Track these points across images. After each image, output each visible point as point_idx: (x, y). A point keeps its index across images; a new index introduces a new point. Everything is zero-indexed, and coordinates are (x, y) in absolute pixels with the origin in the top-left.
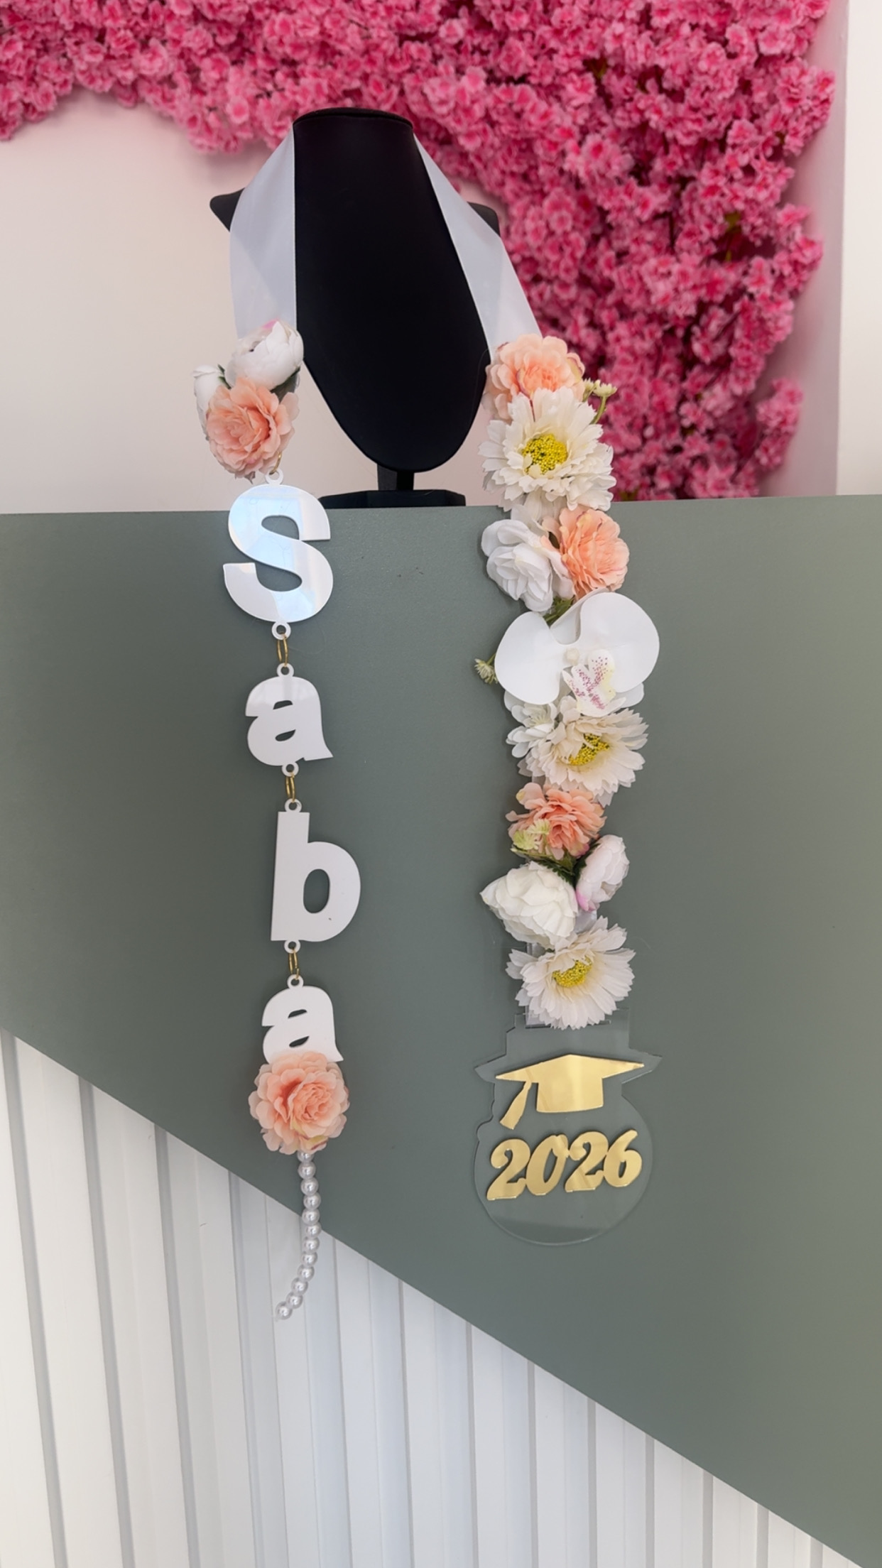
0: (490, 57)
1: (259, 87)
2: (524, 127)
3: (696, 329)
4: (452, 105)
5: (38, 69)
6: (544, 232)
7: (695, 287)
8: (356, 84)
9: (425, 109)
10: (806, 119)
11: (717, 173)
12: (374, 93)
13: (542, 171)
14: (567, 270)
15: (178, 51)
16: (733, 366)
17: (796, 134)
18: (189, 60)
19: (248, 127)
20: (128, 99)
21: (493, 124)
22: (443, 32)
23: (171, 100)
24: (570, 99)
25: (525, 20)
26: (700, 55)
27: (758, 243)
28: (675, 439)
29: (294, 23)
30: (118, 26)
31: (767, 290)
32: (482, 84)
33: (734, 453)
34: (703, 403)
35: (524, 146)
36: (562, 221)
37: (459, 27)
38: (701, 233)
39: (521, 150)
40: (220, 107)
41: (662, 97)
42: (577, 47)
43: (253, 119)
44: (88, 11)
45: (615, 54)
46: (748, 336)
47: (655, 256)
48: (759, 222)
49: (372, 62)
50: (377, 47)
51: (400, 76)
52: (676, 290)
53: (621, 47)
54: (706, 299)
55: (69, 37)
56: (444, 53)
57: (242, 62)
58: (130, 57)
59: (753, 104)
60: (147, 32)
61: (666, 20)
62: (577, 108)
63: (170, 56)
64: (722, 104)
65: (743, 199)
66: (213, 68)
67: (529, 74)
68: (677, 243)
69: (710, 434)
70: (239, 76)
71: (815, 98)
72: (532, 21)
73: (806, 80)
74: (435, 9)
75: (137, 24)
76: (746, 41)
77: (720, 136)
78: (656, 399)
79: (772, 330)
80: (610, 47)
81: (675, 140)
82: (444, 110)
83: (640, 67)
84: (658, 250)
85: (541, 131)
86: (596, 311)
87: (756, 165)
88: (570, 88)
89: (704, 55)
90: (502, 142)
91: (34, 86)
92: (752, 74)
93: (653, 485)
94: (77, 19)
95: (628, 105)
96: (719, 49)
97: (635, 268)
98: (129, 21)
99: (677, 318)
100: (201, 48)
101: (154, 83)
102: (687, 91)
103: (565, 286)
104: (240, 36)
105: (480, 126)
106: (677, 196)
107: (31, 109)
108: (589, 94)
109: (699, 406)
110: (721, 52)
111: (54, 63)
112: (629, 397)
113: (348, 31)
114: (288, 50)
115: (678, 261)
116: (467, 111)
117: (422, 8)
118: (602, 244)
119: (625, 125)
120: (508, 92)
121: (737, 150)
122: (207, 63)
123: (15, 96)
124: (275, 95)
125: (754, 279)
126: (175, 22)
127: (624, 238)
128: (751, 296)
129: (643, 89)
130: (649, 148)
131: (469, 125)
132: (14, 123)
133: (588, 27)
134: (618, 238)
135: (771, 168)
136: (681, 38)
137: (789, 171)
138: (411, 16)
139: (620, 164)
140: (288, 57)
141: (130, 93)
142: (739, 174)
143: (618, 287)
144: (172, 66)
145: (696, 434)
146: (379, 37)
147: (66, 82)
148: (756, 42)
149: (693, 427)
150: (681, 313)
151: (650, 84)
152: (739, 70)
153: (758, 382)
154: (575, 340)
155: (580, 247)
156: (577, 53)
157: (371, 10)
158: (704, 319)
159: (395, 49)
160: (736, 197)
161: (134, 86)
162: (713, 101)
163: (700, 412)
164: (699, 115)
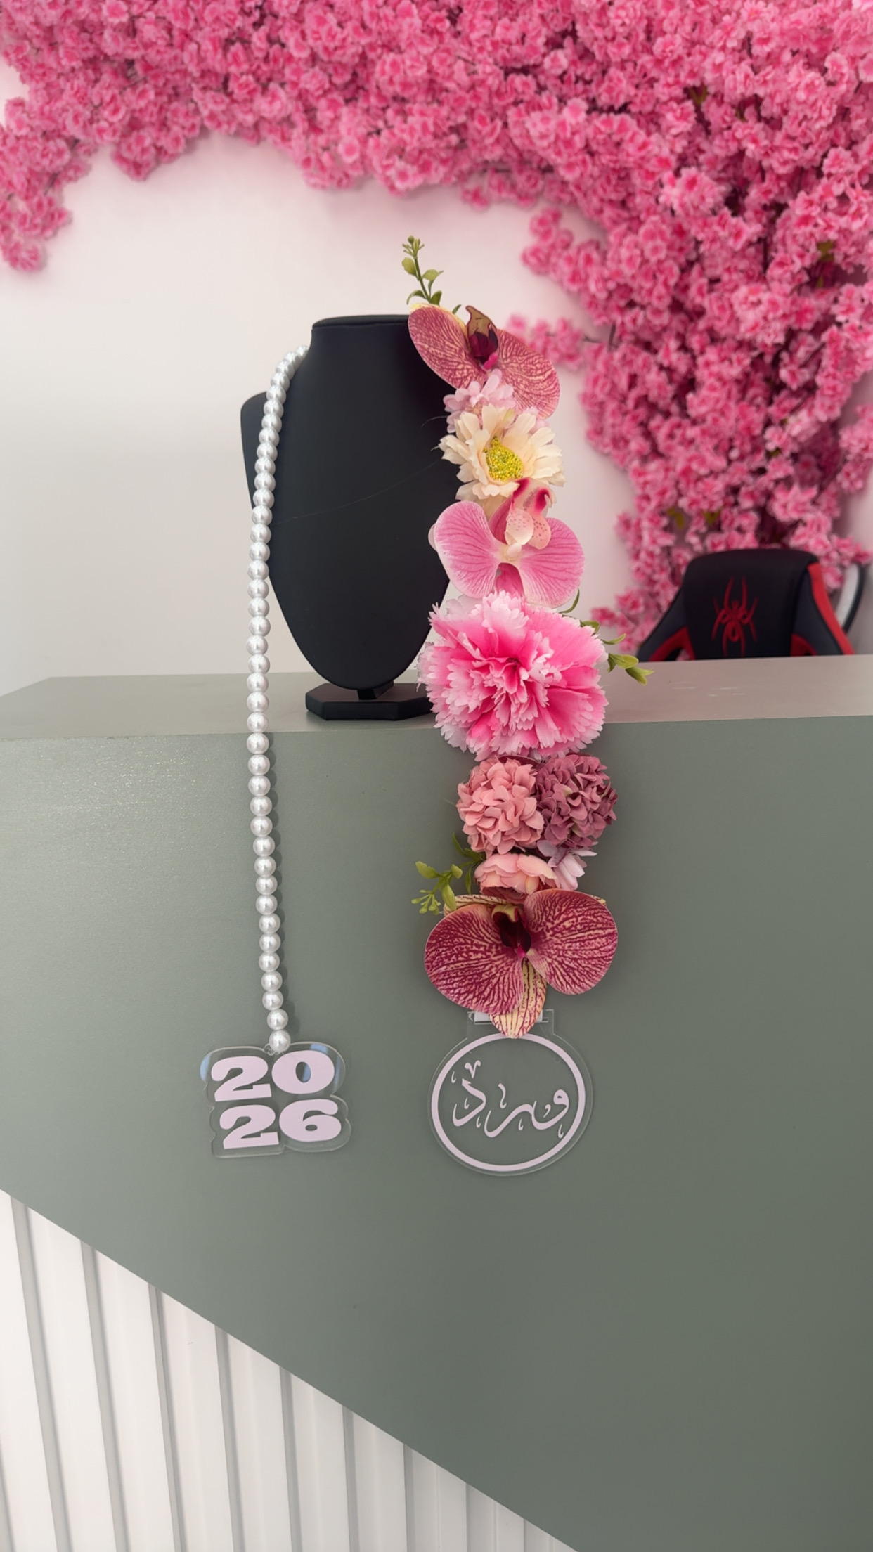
0: (593, 85)
1: (371, 126)
2: (622, 157)
3: (785, 356)
4: (552, 138)
5: (169, 115)
6: (638, 261)
7: (785, 316)
8: (462, 119)
9: (527, 142)
11: (811, 203)
12: (479, 126)
13: (638, 200)
14: (660, 298)
15: (295, 93)
16: (818, 392)
18: (307, 100)
19: (359, 164)
20: (252, 138)
21: (592, 154)
22: (547, 62)
23: (289, 140)
24: (669, 128)
25: (627, 50)
26: (798, 85)
27: (851, 271)
28: (759, 461)
29: (403, 62)
30: (241, 71)
31: (855, 319)
32: (583, 116)
33: (818, 474)
34: (788, 428)
35: (623, 174)
36: (656, 250)
37: (563, 58)
38: (793, 262)
39: (620, 178)
40: (333, 147)
41: (761, 125)
42: (677, 76)
43: (363, 157)
44: (213, 59)
45: (715, 82)
46: (835, 366)
47: (747, 283)
48: (852, 250)
49: (476, 97)
50: (483, 82)
51: (505, 108)
52: (765, 318)
53: (721, 75)
54: (795, 327)
55: (197, 83)
56: (549, 84)
57: (356, 99)
58: (252, 101)
59: (851, 131)
60: (268, 75)
61: (767, 49)
62: (676, 136)
63: (290, 98)
64: (818, 134)
65: (837, 228)
66: (329, 108)
67: (630, 102)
68: (769, 272)
69: (795, 457)
70: (351, 115)
72: (634, 50)
74: (541, 41)
75: (259, 67)
76: (845, 70)
77: (816, 164)
78: (742, 423)
79: (859, 361)
80: (709, 77)
81: (771, 168)
82: (545, 143)
83: (739, 98)
84: (749, 278)
85: (640, 162)
86: (688, 335)
87: (852, 194)
88: (670, 117)
89: (802, 85)
90: (601, 171)
91: (164, 132)
92: (851, 101)
93: (736, 504)
94: (203, 66)
95: (726, 133)
96: (819, 78)
97: (727, 295)
98: (251, 65)
99: (765, 345)
100: (317, 90)
101: (274, 124)
102: (785, 119)
103: (657, 312)
104: (355, 74)
105: (580, 157)
106: (772, 222)
107: (163, 151)
108: (688, 122)
109: (784, 430)
110: (820, 81)
111: (183, 109)
112: (715, 420)
113: (456, 68)
114: (398, 89)
115: (769, 289)
116: (569, 143)
117: (528, 41)
118: (695, 270)
119: (721, 153)
120: (608, 123)
121: (832, 179)
122: (323, 103)
123: (148, 142)
124: (385, 133)
125: (844, 309)
126: (294, 65)
127: (716, 266)
128: (839, 325)
129: (742, 117)
130: (746, 175)
131: (569, 156)
132: (148, 165)
133: (689, 54)
134: (711, 266)
135: (867, 197)
136: (781, 66)
138: (517, 49)
139: (713, 197)
140: (398, 95)
141: (254, 133)
142: (833, 204)
143: (709, 313)
144: (291, 108)
145: (781, 457)
146: (484, 72)
147: (193, 126)
148: (856, 70)
149: (778, 450)
150: (769, 341)
151: (749, 111)
152: (837, 97)
153: (843, 409)
154: (666, 364)
155: (672, 275)
156: (677, 82)
157: (478, 45)
158: (793, 345)
159: (500, 83)
160: (829, 227)
161: (256, 126)
162: (810, 130)
163: (784, 436)
164: (796, 144)
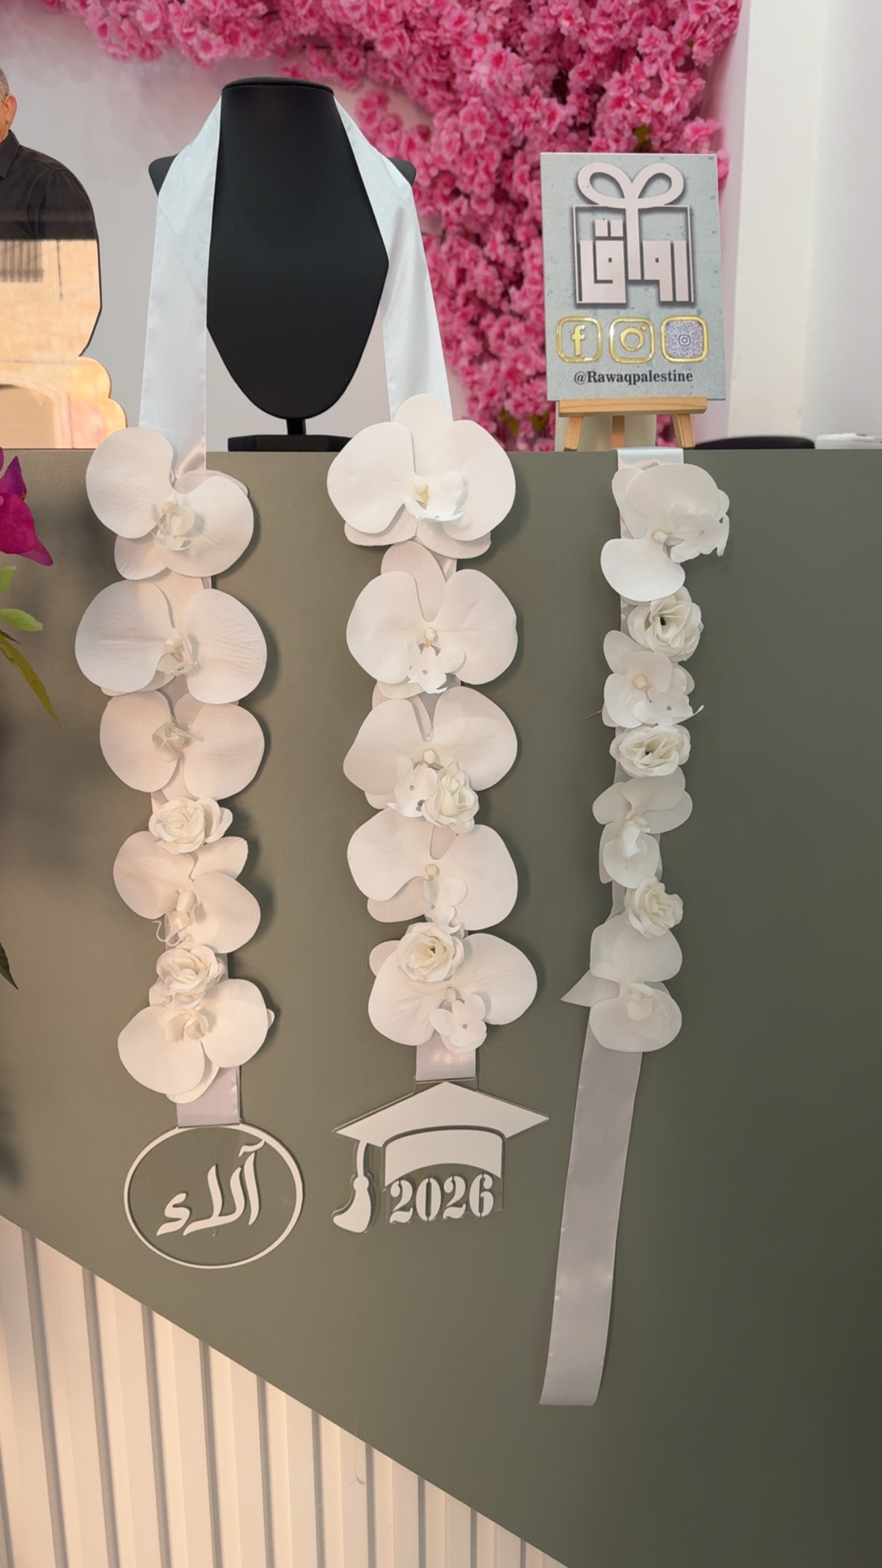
2: (440, 32)
4: (364, 10)
6: (458, 145)
10: (714, 28)
11: (623, 84)
13: (459, 80)
14: (481, 185)
17: (704, 44)
19: (161, 33)
21: (411, 30)
23: (87, 6)
35: (444, 53)
38: (608, 147)
39: (440, 57)
40: (131, 13)
43: (165, 25)
48: (668, 136)
64: (631, 11)
65: (649, 111)
77: (631, 44)
81: (588, 48)
85: (456, 38)
86: (515, 227)
87: (665, 75)
90: (421, 49)
103: (482, 202)
105: (397, 32)
112: (538, 316)
116: (385, 17)
118: (517, 158)
119: (541, 32)
121: (645, 59)
127: (535, 152)
130: (567, 54)
131: (385, 31)
134: (530, 152)
135: (680, 79)
137: (701, 82)
139: (523, 75)
142: (647, 86)
143: (530, 202)
154: (493, 258)
155: (493, 160)
160: (642, 110)
162: (624, 7)
164: (610, 22)
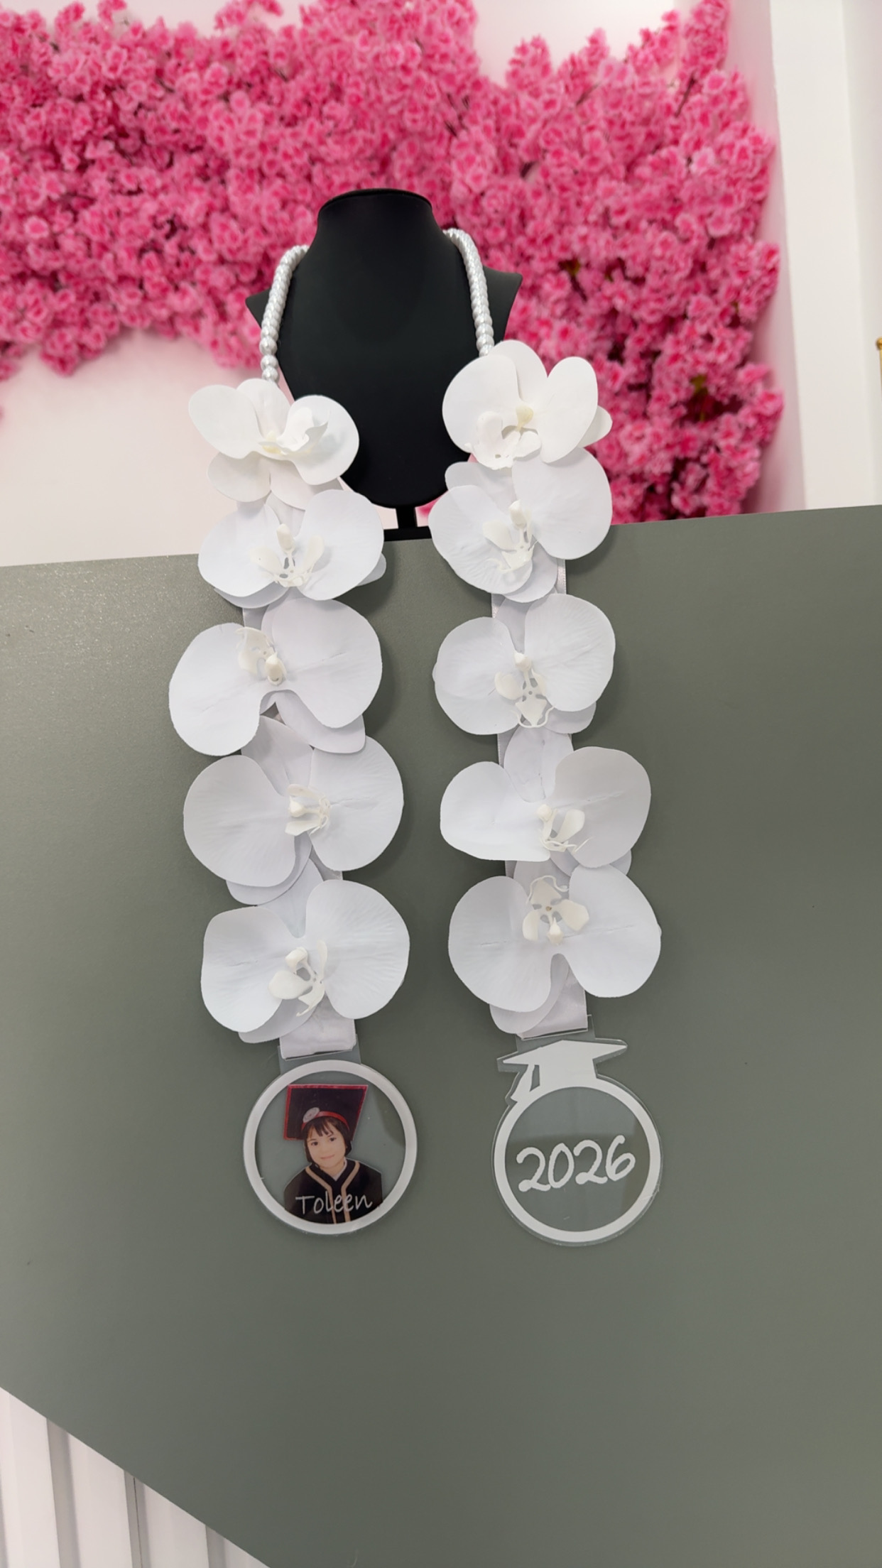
3: (676, 486)
5: (90, 315)
7: (669, 447)
10: (756, 288)
11: (679, 343)
15: (205, 290)
17: (748, 301)
18: (216, 295)
20: (167, 332)
23: (201, 329)
24: (548, 296)
26: (655, 244)
27: (726, 401)
30: (155, 274)
31: (734, 442)
38: (670, 397)
41: (626, 284)
42: (550, 252)
44: (129, 266)
45: (583, 252)
46: (719, 485)
47: (631, 423)
48: (723, 382)
52: (651, 451)
53: (587, 246)
54: (681, 456)
58: (165, 298)
59: (709, 280)
60: (180, 276)
61: (625, 219)
62: (555, 302)
63: (200, 294)
64: (678, 284)
65: (705, 362)
66: (236, 303)
68: (649, 409)
71: (764, 268)
72: (510, 233)
73: (753, 254)
75: (170, 271)
76: (695, 226)
77: (681, 311)
79: (739, 477)
80: (577, 247)
81: (642, 320)
83: (605, 262)
84: (634, 417)
87: (714, 332)
88: (547, 286)
91: (86, 330)
92: (705, 255)
94: (120, 272)
95: (598, 295)
96: (671, 236)
98: (164, 269)
99: (654, 476)
100: (225, 286)
101: (187, 317)
102: (648, 276)
106: (650, 369)
107: (85, 348)
108: (565, 290)
110: (673, 239)
111: (102, 309)
115: (652, 424)
119: (597, 312)
121: (696, 321)
122: (230, 298)
123: (70, 339)
125: (722, 434)
126: (202, 268)
129: (611, 280)
130: (621, 329)
132: (73, 361)
133: (559, 233)
135: (730, 334)
136: (639, 232)
137: (748, 335)
141: (169, 327)
144: (201, 302)
147: (112, 325)
148: (706, 227)
150: (657, 470)
151: (616, 274)
152: (691, 252)
156: (550, 256)
158: (683, 475)
160: (697, 362)
161: (171, 320)
162: (671, 282)
164: (660, 295)
